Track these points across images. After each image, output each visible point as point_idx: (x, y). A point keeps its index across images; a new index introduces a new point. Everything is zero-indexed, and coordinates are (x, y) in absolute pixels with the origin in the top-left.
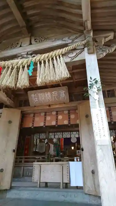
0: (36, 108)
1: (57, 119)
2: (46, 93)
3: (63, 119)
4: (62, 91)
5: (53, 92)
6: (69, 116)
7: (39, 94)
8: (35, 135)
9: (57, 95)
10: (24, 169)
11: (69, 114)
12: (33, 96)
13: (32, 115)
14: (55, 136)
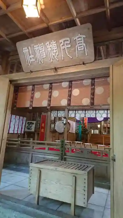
0: (33, 75)
1: (70, 96)
2: (48, 43)
3: (81, 96)
4: (80, 36)
5: (61, 39)
6: (93, 90)
7: (36, 47)
8: (52, 112)
9: (70, 46)
10: (33, 157)
11: (92, 86)
12: (26, 51)
13: (30, 88)
14: (75, 115)
